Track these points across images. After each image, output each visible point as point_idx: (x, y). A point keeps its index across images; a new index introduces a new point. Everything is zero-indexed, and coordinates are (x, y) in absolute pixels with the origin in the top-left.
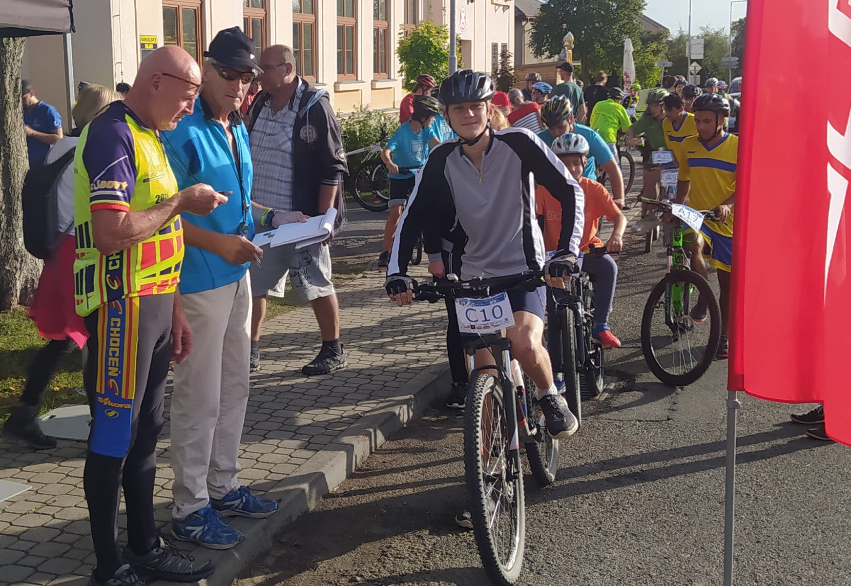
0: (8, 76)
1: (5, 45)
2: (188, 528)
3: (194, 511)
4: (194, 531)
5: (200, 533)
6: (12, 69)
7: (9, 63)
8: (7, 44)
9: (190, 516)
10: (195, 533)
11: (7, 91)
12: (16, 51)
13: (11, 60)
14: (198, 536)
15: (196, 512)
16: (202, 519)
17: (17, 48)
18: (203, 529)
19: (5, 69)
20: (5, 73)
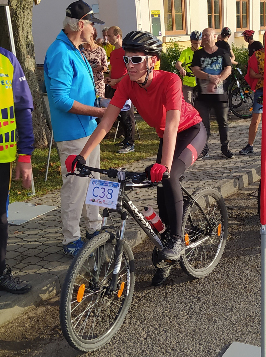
0: (21, 31)
1: (18, 15)
2: (69, 249)
3: (72, 241)
4: (71, 250)
5: (74, 252)
6: (23, 28)
7: (21, 24)
8: (19, 15)
9: (70, 243)
10: (71, 251)
11: (21, 39)
12: (25, 18)
13: (22, 23)
14: (73, 253)
15: (73, 242)
16: (75, 245)
17: (26, 16)
18: (75, 250)
19: (19, 28)
20: (19, 30)
